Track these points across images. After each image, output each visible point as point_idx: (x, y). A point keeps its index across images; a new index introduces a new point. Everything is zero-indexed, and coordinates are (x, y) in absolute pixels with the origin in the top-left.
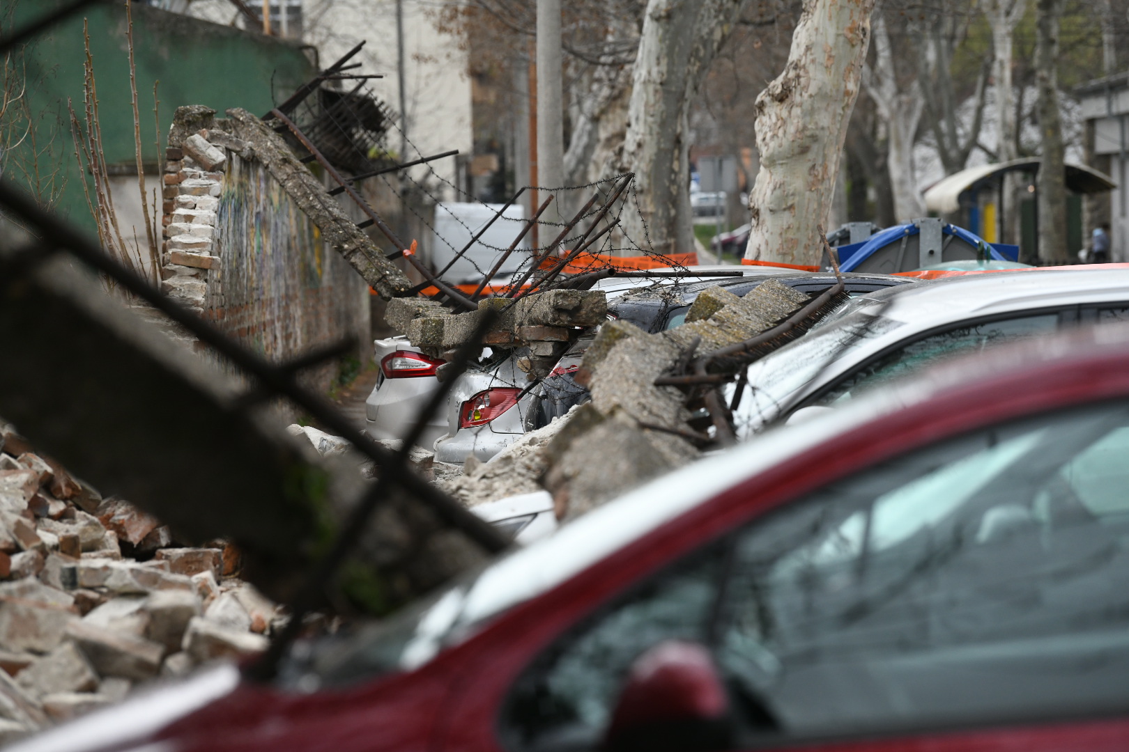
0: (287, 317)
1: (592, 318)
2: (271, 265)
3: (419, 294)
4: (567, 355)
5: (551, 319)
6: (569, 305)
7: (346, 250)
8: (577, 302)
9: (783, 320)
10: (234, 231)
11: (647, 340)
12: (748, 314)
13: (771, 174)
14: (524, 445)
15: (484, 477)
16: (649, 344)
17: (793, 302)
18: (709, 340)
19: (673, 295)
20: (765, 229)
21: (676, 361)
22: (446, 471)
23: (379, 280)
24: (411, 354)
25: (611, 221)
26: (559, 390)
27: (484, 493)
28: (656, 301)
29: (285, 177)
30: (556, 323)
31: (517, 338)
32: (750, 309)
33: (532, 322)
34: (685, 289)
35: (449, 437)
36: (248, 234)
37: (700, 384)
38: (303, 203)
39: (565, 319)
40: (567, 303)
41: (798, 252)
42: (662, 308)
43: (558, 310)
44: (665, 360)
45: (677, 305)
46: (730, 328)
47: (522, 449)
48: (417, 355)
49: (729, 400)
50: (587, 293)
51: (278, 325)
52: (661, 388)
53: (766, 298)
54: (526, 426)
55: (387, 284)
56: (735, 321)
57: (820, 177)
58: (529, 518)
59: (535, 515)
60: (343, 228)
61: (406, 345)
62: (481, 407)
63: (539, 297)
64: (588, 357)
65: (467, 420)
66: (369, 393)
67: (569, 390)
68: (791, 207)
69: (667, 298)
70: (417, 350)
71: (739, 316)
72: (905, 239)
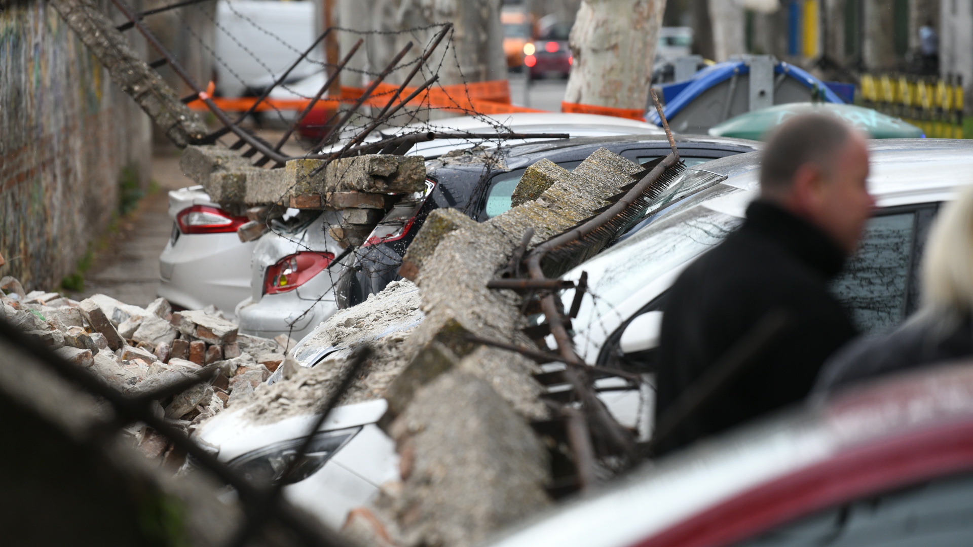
0: (68, 150)
1: (410, 185)
2: (50, 98)
3: (217, 142)
4: (383, 224)
5: (367, 186)
6: (385, 171)
7: (136, 92)
8: (394, 168)
9: (614, 199)
10: (12, 69)
11: (476, 229)
12: (579, 191)
13: (594, 10)
14: (339, 326)
15: (305, 384)
16: (478, 235)
17: (625, 174)
18: (540, 225)
19: (495, 159)
20: (586, 70)
21: (508, 258)
22: (251, 345)
23: (174, 126)
24: (209, 209)
25: (429, 77)
26: (374, 262)
27: (306, 402)
28: (477, 165)
29: (68, 10)
30: (372, 190)
31: (330, 205)
32: (581, 185)
33: (345, 187)
34: (508, 152)
35: (252, 303)
36: (26, 70)
37: (537, 288)
38: (88, 39)
39: (381, 186)
40: (383, 169)
41: (622, 94)
42: (484, 174)
43: (374, 176)
44: (496, 253)
45: (500, 171)
46: (561, 208)
47: (337, 331)
48: (215, 210)
49: (567, 308)
50: (404, 158)
51: (58, 162)
52: (495, 291)
53: (597, 171)
54: (338, 298)
55: (182, 131)
56: (565, 200)
57: (645, 14)
58: (354, 431)
59: (361, 427)
60: (133, 68)
61: (205, 198)
62: (288, 272)
63: (353, 161)
64: (414, 249)
65: (272, 285)
66: (162, 248)
67: (384, 262)
68: (614, 47)
69: (489, 162)
70: (218, 206)
71: (570, 193)
72: (734, 79)
